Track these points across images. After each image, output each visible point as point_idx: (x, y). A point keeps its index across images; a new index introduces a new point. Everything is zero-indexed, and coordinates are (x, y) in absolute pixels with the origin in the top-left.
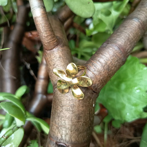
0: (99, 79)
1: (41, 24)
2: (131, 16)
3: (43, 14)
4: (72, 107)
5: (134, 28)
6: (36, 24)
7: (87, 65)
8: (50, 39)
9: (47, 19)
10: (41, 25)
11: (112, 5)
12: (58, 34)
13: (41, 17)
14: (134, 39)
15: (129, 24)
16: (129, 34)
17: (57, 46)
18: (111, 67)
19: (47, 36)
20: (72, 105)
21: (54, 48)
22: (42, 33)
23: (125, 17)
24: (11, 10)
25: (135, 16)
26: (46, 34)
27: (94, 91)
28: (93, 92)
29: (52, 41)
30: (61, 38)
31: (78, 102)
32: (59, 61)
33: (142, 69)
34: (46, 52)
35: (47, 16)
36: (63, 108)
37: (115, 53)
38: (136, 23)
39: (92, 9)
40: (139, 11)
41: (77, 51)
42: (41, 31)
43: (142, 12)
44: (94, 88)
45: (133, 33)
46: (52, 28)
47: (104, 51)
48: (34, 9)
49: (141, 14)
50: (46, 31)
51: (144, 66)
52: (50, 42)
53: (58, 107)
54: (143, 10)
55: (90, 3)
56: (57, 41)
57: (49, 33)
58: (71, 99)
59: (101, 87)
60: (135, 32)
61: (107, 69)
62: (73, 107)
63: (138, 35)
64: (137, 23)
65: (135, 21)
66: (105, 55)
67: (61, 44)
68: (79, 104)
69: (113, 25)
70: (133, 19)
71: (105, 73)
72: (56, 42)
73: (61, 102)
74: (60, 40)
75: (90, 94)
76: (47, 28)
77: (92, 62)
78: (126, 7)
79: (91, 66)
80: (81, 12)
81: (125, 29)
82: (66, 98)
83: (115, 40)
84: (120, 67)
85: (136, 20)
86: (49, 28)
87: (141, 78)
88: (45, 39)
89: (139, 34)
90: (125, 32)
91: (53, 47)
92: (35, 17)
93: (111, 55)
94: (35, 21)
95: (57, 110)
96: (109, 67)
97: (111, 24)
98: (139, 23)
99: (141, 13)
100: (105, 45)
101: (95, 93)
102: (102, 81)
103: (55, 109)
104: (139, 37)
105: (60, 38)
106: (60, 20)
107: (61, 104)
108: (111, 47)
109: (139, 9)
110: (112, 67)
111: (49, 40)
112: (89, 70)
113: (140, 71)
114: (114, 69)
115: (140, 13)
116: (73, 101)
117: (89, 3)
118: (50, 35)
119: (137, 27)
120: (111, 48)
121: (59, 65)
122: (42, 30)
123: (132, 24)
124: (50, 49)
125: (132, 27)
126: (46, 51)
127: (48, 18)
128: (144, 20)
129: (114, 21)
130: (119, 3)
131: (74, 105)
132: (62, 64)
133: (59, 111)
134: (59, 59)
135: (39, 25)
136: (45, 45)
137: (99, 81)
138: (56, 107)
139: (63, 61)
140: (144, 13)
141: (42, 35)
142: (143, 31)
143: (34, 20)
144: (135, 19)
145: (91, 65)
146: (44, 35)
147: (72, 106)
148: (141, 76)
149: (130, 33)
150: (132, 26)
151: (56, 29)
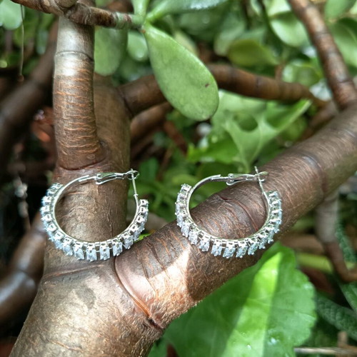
0: (177, 289)
1: (67, 95)
2: (300, 148)
3: (81, 75)
4: (72, 350)
5: (300, 178)
6: (54, 93)
7: (155, 241)
8: (79, 142)
9: (87, 89)
10: (67, 99)
11: (264, 108)
12: (108, 137)
13: (73, 80)
14: (294, 208)
15: (291, 165)
16: (286, 190)
17: (93, 164)
18: (216, 265)
19: (73, 132)
20: (74, 345)
21: (83, 167)
22: (63, 119)
23: (286, 144)
24: (31, 46)
25: (311, 150)
26: (73, 126)
27: (151, 321)
28: (147, 323)
29: (82, 148)
30: (113, 147)
31: (94, 342)
32: (82, 207)
33: (298, 286)
34: (59, 171)
35: (91, 82)
36: (49, 345)
37: (238, 231)
38: (309, 169)
39: (211, 102)
40: (323, 142)
41: (157, 189)
42: (61, 114)
43: (330, 146)
44: (153, 312)
45: (296, 193)
46: (94, 117)
47: (210, 215)
48: (62, 55)
49: (325, 151)
50: (74, 119)
51: (306, 278)
52: (77, 149)
53: (33, 340)
54: (332, 142)
55: (209, 87)
56: (97, 151)
57: (81, 126)
58: (77, 327)
59: (174, 312)
60: (302, 191)
61: (203, 267)
62: (78, 351)
63: (307, 198)
64: (311, 168)
65: (309, 163)
66: (210, 227)
67: (107, 163)
68: (96, 348)
69: (256, 154)
70: (304, 155)
71: (196, 276)
72: (94, 155)
73: (46, 327)
74: (108, 152)
75: (138, 327)
76: (80, 111)
77: (169, 236)
78: (296, 122)
79: (163, 247)
80: (182, 101)
81: (278, 176)
82: (66, 318)
83: (246, 195)
84: (242, 270)
85: (310, 161)
86: (87, 114)
87: (290, 308)
88: (65, 137)
89: (311, 197)
90: (276, 184)
91: (82, 165)
92: (59, 74)
93: (225, 233)
94: (54, 85)
95: (29, 348)
96: (211, 264)
97: (249, 152)
98: (316, 171)
99: (327, 147)
100: (216, 201)
101: (153, 328)
102: (182, 296)
103: (24, 341)
104: (308, 206)
105: (108, 148)
106: (126, 104)
107: (46, 335)
108: (230, 211)
109: (323, 138)
110: (219, 267)
111: (75, 143)
112: (157, 257)
113: (293, 289)
114: (222, 271)
115: (323, 147)
116: (82, 336)
117: (207, 85)
118: (82, 132)
119: (309, 178)
120: (229, 214)
121: (79, 218)
122: (64, 113)
123: (298, 168)
124: (72, 166)
125: (297, 175)
126: (61, 169)
127: (92, 89)
128: (329, 167)
129: (260, 147)
130: (281, 110)
131: (80, 347)
132: (90, 217)
133: (35, 351)
134: (86, 201)
135: (60, 98)
136: (61, 152)
137: (174, 295)
138: (29, 337)
139: (96, 210)
140: (335, 150)
141: (62, 125)
142: (322, 193)
143: (55, 81)
144: (307, 158)
145: (165, 244)
146: (66, 126)
147: (76, 349)
148: (293, 304)
149: (289, 189)
150: (298, 172)
151: (108, 122)
